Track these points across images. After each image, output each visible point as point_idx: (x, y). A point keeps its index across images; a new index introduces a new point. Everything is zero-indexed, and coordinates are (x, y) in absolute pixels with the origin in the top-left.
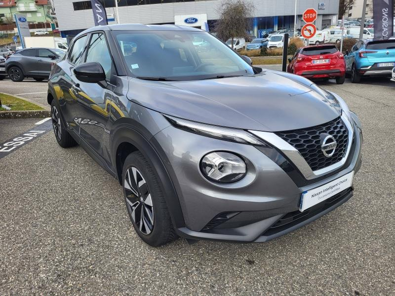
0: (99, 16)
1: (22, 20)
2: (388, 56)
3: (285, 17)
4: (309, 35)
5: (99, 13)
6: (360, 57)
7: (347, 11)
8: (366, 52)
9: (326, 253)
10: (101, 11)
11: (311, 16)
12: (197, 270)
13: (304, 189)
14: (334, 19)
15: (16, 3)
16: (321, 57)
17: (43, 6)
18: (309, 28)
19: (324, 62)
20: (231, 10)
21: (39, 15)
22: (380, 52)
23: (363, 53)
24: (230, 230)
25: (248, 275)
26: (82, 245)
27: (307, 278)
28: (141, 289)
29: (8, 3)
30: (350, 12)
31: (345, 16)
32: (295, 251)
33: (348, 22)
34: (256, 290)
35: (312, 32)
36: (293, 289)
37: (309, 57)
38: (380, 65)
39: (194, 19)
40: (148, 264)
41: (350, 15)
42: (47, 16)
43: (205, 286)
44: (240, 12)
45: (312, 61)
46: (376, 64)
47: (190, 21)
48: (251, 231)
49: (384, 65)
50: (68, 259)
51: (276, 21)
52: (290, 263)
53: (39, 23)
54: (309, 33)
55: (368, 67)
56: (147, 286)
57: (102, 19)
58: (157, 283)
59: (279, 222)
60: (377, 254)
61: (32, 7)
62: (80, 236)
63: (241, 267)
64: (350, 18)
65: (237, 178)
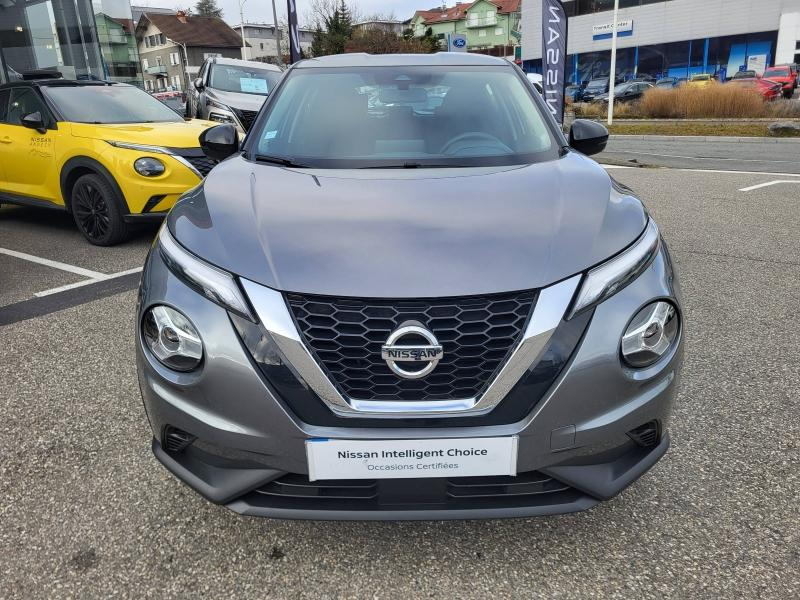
0: (552, 31)
1: (459, 43)
5: (553, 25)
10: (558, 20)
15: (466, 12)
17: (508, 14)
21: (499, 32)
29: (454, 15)
42: (512, 33)
53: (496, 46)
57: (558, 36)
61: (491, 17)
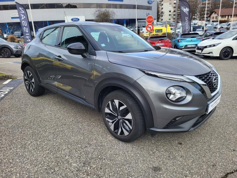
0: (22, 15)
2: (192, 42)
3: (129, 19)
4: (150, 30)
5: (22, 14)
6: (178, 41)
7: (160, 18)
8: (181, 40)
9: (212, 135)
10: (23, 12)
11: (151, 20)
12: (157, 150)
13: (208, 103)
14: (155, 22)
16: (160, 42)
18: (150, 26)
19: (161, 45)
20: (101, 14)
22: (188, 39)
23: (179, 40)
24: (176, 126)
25: (182, 149)
26: (86, 147)
27: (210, 147)
28: (135, 163)
30: (162, 18)
31: (160, 20)
32: (197, 136)
33: (162, 24)
34: (190, 155)
35: (152, 28)
36: (206, 152)
37: (154, 42)
38: (189, 46)
39: (77, 19)
40: (130, 151)
41: (162, 20)
43: (165, 157)
44: (107, 16)
45: (155, 44)
46: (186, 45)
47: (74, 20)
48: (187, 126)
49: (190, 46)
50: (83, 154)
51: (125, 22)
52: (198, 142)
54: (150, 29)
55: (182, 47)
56: (137, 161)
57: (25, 17)
58: (141, 159)
59: (198, 120)
60: (233, 133)
62: (81, 142)
63: (177, 146)
64: (162, 21)
65: (182, 99)
